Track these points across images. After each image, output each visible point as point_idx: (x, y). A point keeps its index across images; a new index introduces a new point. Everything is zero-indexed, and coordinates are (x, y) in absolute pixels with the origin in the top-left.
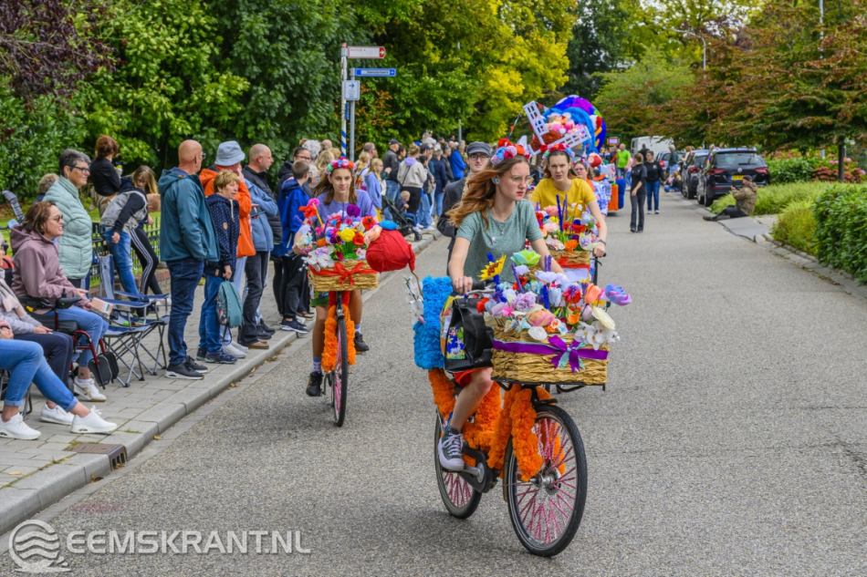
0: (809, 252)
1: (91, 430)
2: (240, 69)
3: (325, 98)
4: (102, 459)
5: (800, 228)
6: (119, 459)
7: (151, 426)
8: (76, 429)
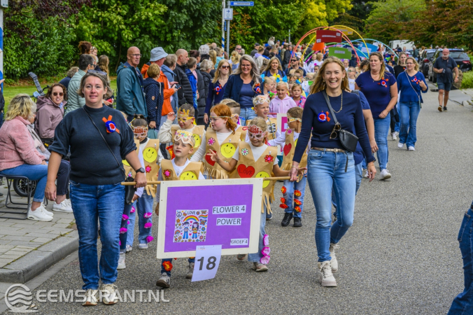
2: (163, 1)
3: (212, 18)
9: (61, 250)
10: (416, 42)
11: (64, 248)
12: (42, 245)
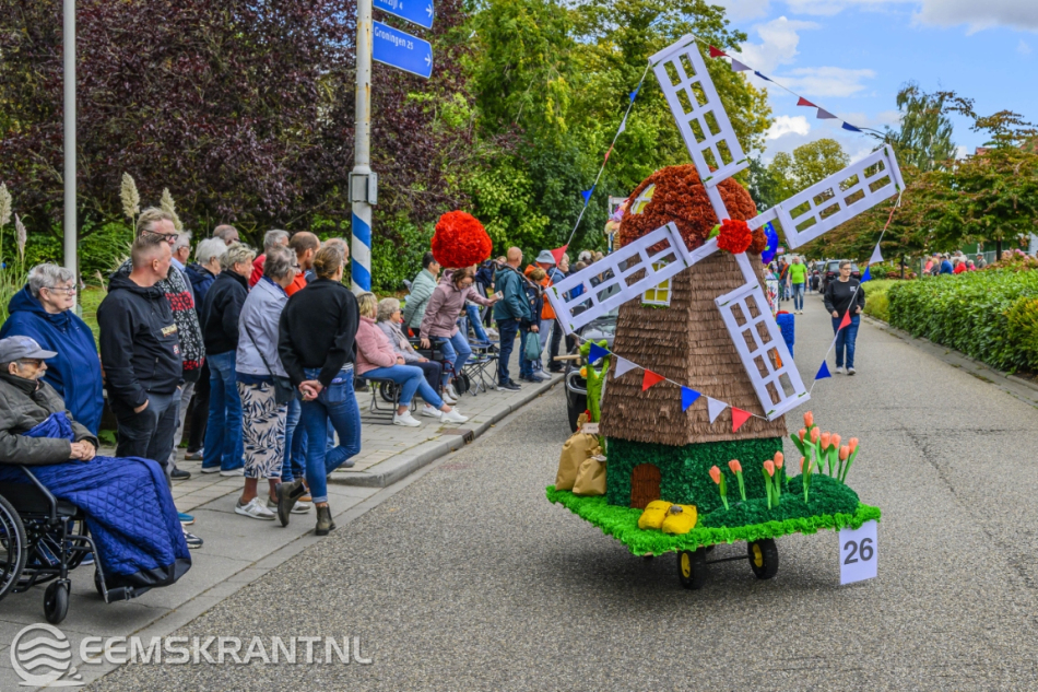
0: (884, 320)
1: (452, 421)
2: (546, 211)
3: (597, 228)
4: (458, 437)
5: (879, 306)
6: (469, 438)
7: (489, 419)
8: (443, 420)
9: (427, 454)
10: (806, 255)
11: (431, 452)
12: (406, 450)
